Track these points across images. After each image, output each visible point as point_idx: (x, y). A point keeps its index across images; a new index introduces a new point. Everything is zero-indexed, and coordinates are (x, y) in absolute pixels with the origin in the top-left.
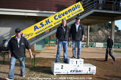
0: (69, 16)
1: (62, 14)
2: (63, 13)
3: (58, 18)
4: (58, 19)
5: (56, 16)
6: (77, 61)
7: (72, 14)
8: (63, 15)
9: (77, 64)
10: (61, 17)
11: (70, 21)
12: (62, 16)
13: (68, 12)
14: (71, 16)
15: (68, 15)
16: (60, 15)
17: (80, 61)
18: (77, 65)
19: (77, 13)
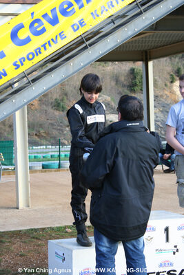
0: (82, 23)
1: (45, 16)
2: (53, 10)
3: (32, 36)
4: (28, 40)
5: (21, 26)
6: (167, 230)
7: (94, 15)
8: (54, 21)
9: (167, 240)
10: (44, 30)
11: (86, 48)
12: (46, 24)
13: (76, 6)
14: (91, 24)
15: (74, 19)
16: (38, 21)
17: (179, 229)
18: (170, 246)
19: (113, 6)
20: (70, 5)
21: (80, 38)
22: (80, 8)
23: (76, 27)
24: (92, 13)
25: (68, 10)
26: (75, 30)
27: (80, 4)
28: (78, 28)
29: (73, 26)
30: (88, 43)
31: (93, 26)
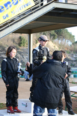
0: (7, 16)
11: (8, 26)
13: (5, 8)
14: (11, 17)
19: (21, 9)
20: (3, 8)
21: (6, 22)
22: (7, 9)
23: (4, 17)
24: (12, 12)
25: (2, 10)
26: (4, 19)
27: (7, 8)
28: (6, 18)
29: (3, 17)
30: (9, 24)
31: (12, 17)
